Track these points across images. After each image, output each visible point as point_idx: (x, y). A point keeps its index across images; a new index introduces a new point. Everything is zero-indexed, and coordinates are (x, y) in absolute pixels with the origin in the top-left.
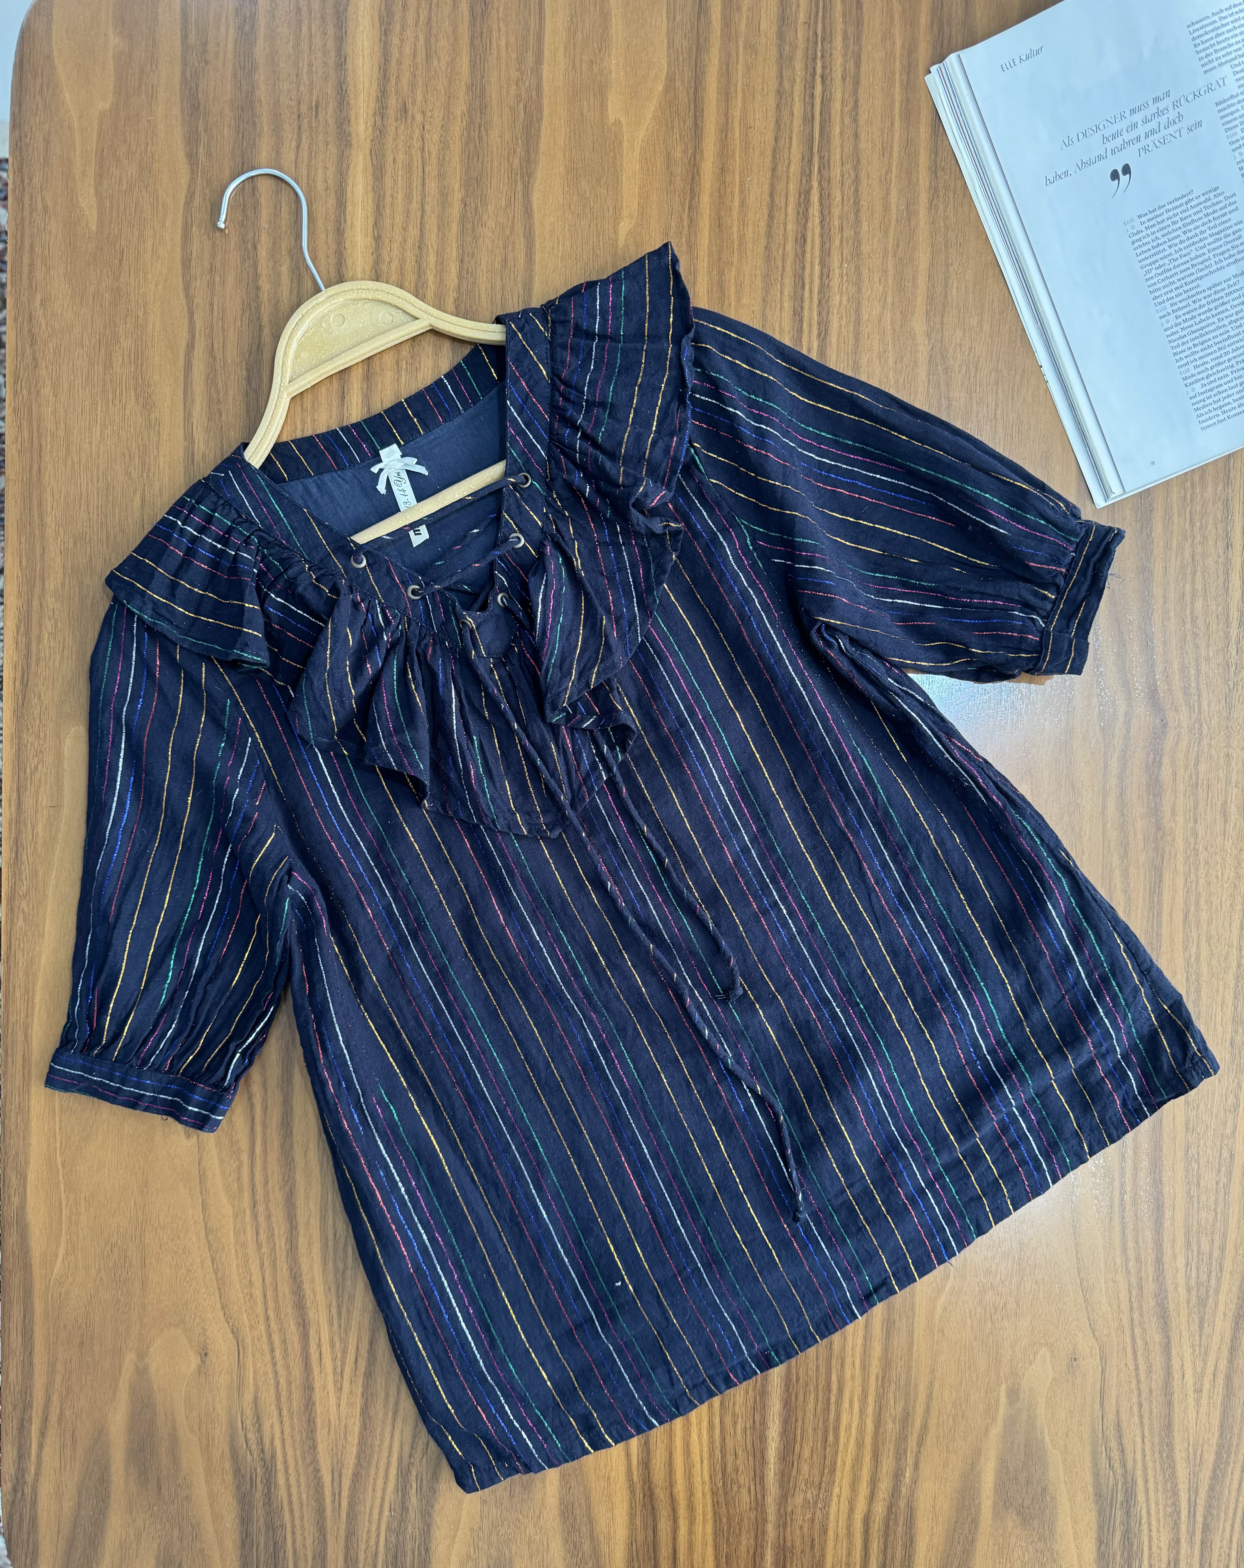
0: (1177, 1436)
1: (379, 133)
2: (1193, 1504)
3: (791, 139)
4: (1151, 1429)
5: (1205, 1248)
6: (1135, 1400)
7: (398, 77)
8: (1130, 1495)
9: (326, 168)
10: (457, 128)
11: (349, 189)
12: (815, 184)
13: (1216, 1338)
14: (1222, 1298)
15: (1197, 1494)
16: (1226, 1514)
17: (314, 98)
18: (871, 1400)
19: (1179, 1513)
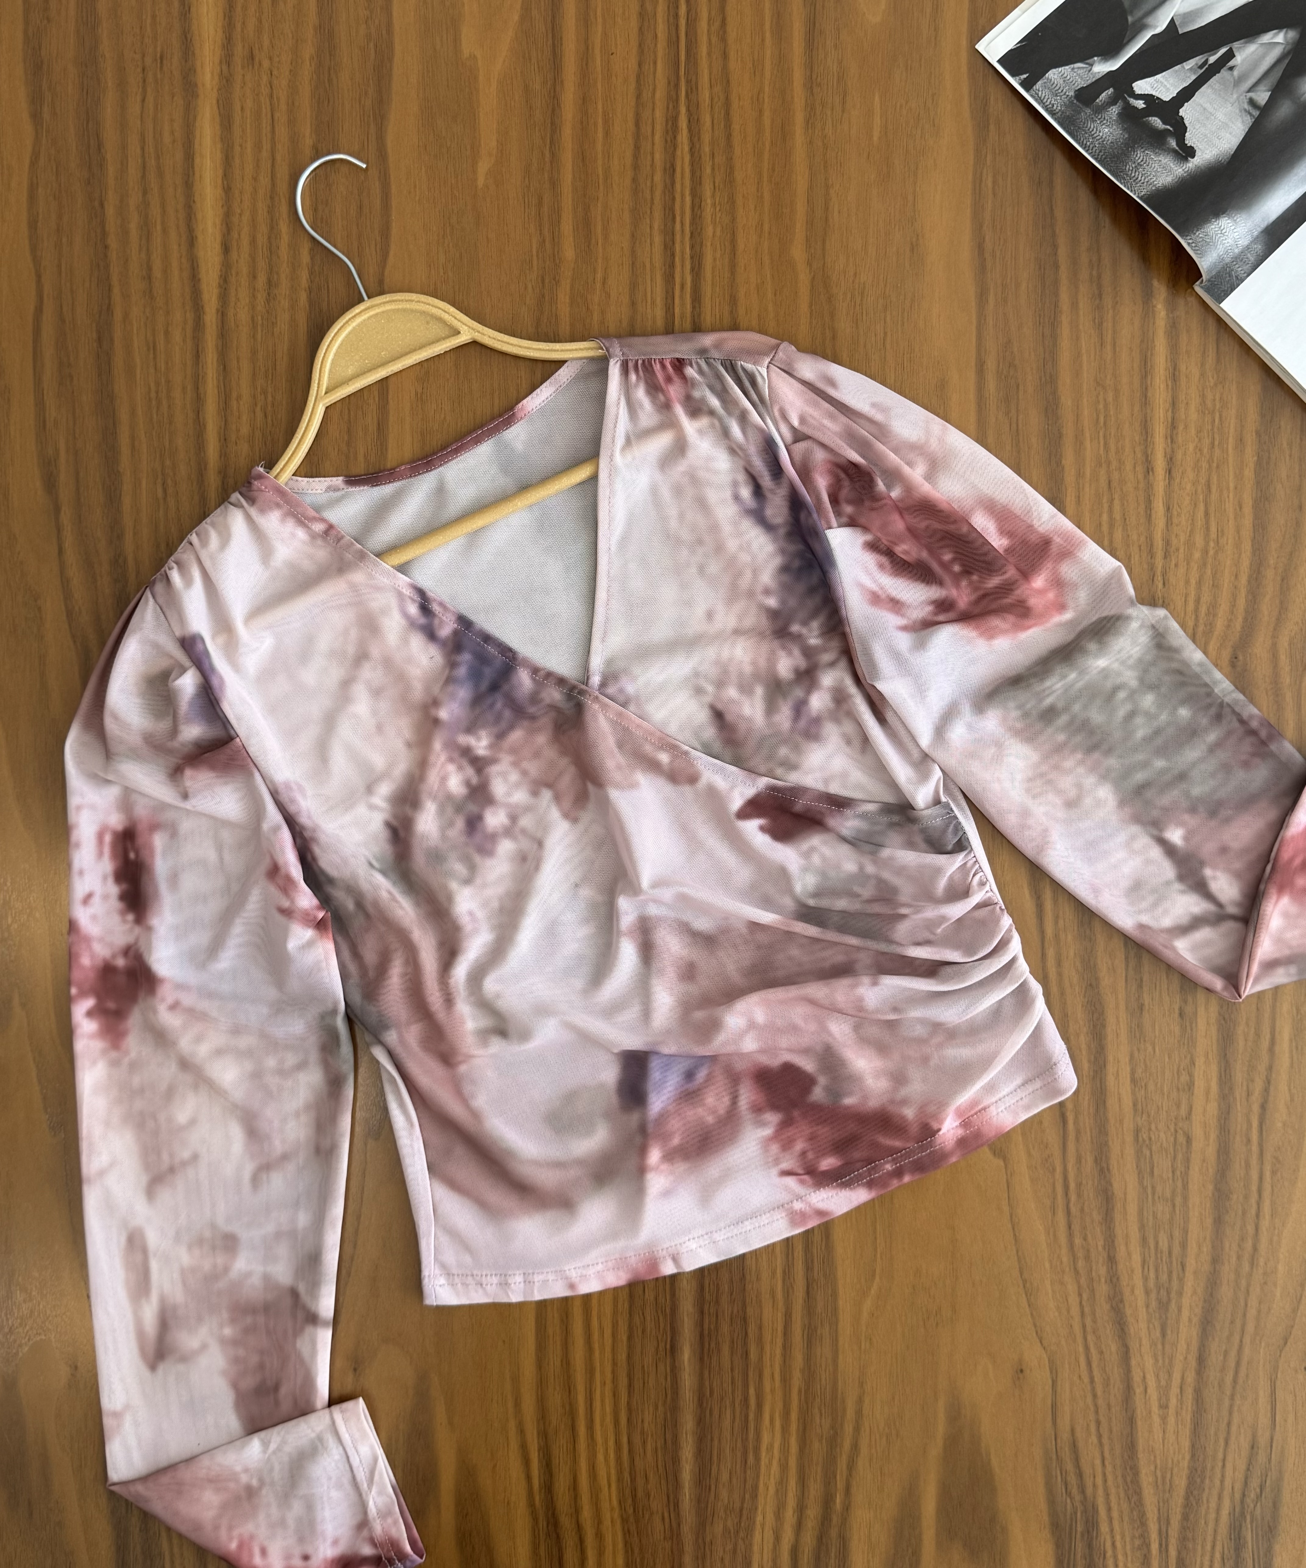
0: (1143, 1457)
1: (226, 81)
2: (1164, 1535)
3: (655, 63)
4: (1112, 1449)
5: (1164, 1244)
6: (1092, 1417)
7: (244, 23)
8: (1091, 1525)
9: (172, 120)
10: (307, 71)
11: (197, 141)
12: (683, 110)
13: (1182, 1346)
14: (1186, 1301)
15: (1168, 1523)
16: (1203, 1547)
17: (159, 49)
18: (794, 1416)
19: (1148, 1546)
